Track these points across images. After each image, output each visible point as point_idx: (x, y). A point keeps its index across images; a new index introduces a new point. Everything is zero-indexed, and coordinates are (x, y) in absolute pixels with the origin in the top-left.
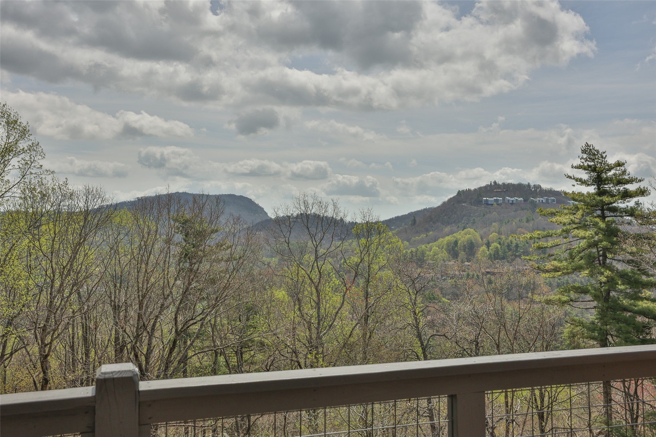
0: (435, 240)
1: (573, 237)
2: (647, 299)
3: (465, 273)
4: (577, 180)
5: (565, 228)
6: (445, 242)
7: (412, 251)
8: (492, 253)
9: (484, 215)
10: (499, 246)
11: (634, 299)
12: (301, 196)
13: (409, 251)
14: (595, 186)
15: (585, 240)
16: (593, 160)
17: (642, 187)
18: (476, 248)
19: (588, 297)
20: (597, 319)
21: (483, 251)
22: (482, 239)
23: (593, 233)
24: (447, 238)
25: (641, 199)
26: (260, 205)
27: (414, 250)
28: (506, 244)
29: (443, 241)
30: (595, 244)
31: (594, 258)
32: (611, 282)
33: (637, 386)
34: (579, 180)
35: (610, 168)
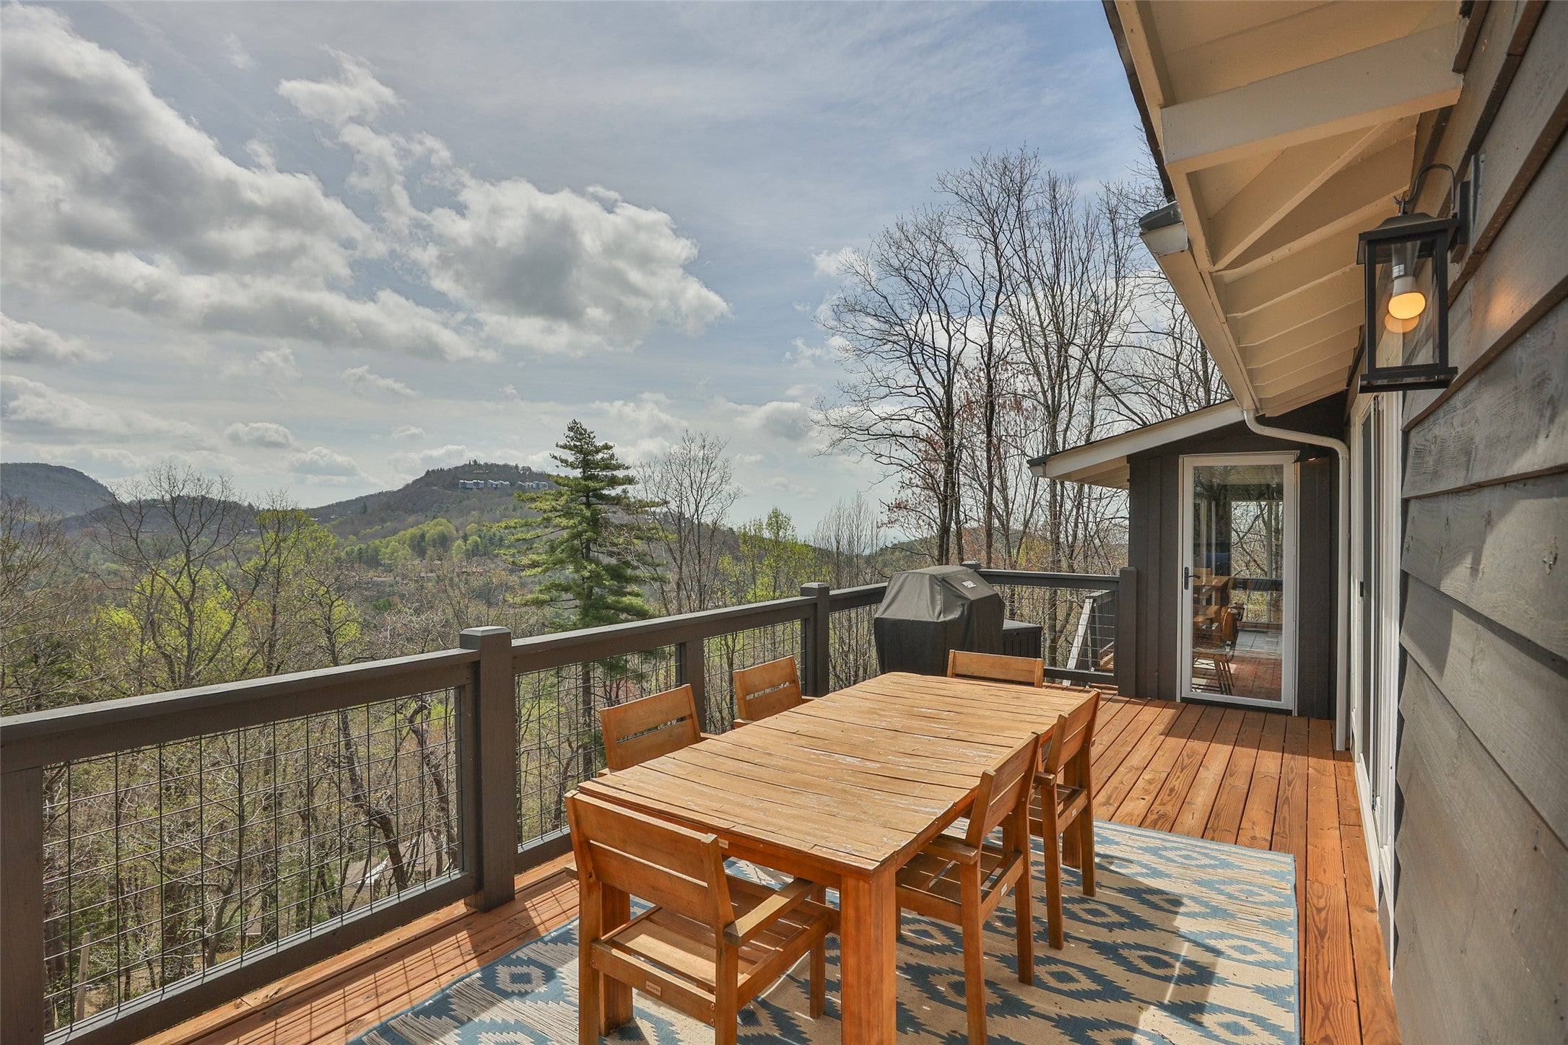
0: (394, 532)
1: (555, 526)
2: (630, 594)
3: (433, 574)
4: (562, 461)
5: (545, 516)
6: (408, 536)
7: (361, 549)
8: (469, 548)
9: (461, 501)
10: (479, 539)
11: (617, 595)
12: (164, 467)
13: (356, 549)
14: (581, 470)
15: (568, 530)
16: (580, 440)
17: (630, 475)
18: (449, 543)
19: (570, 596)
20: (578, 620)
21: (459, 546)
22: (457, 532)
23: (577, 522)
24: (411, 531)
25: (629, 488)
26: (101, 482)
27: (363, 546)
28: (488, 538)
29: (405, 535)
30: (579, 535)
31: (577, 551)
32: (596, 577)
33: (618, 688)
34: (564, 461)
35: (598, 451)
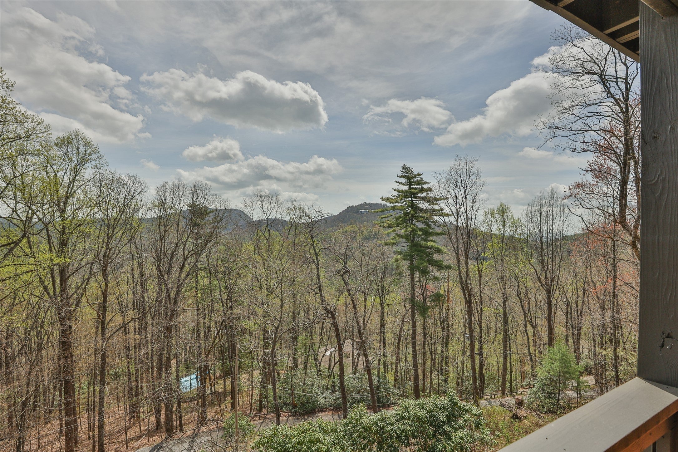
0: (336, 230)
2: (431, 241)
4: (400, 183)
9: (360, 218)
11: (426, 241)
14: (408, 186)
16: (407, 173)
17: (430, 187)
19: (405, 240)
22: (359, 230)
24: (342, 229)
25: (429, 192)
34: (401, 183)
35: (415, 177)
